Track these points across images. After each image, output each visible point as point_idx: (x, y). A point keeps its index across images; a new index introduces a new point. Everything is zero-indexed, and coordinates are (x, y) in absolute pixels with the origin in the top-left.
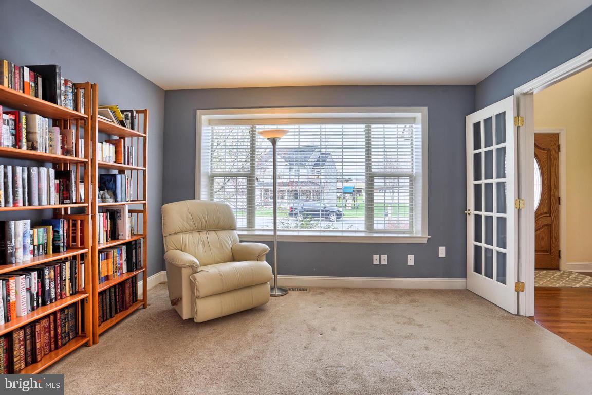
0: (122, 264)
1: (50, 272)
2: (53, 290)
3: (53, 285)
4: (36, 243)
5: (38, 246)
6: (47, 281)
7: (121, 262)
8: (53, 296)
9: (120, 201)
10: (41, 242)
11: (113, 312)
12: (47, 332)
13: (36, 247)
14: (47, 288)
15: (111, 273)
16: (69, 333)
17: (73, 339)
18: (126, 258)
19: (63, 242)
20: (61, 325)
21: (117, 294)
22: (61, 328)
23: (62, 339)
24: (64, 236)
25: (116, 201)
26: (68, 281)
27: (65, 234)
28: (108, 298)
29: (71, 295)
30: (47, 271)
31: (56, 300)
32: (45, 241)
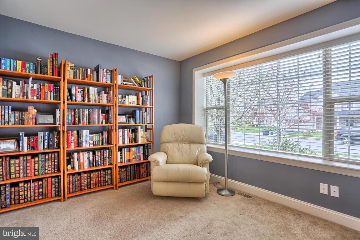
0: (140, 155)
1: (98, 153)
2: (100, 161)
3: (99, 159)
4: (94, 140)
5: (95, 141)
6: (97, 157)
7: (139, 154)
8: (100, 163)
9: (138, 123)
10: (97, 140)
11: (132, 178)
12: (97, 178)
13: (94, 142)
14: (97, 159)
15: (131, 158)
16: (108, 181)
17: (110, 184)
18: (143, 152)
19: (105, 141)
20: (103, 176)
21: (136, 170)
22: (103, 178)
23: (103, 183)
24: (105, 138)
25: (136, 124)
26: (107, 159)
27: (106, 138)
28: (129, 170)
29: (109, 165)
30: (97, 152)
31: (101, 165)
32: (99, 140)
